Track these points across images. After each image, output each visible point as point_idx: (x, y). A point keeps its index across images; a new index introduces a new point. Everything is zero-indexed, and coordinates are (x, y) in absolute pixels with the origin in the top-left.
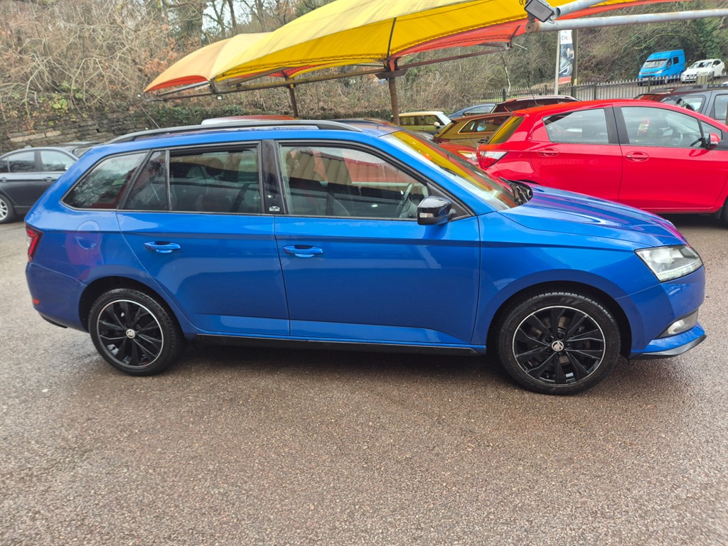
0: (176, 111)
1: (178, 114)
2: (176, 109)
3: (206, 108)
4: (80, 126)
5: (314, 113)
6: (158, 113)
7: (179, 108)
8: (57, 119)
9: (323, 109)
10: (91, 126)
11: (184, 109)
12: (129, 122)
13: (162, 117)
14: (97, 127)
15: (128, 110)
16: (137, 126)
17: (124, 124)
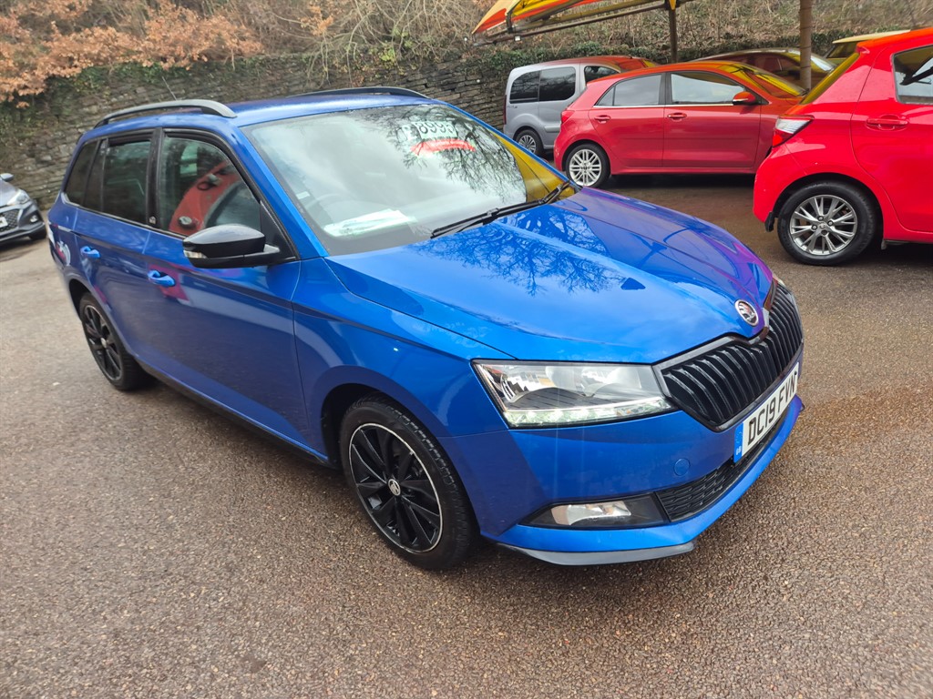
0: (514, 56)
1: (517, 60)
2: (514, 53)
3: (553, 48)
4: (408, 81)
5: (710, 44)
6: (493, 59)
7: (518, 52)
8: (386, 74)
9: (728, 36)
10: (419, 80)
11: (525, 51)
12: (459, 74)
13: (496, 65)
14: (425, 81)
15: (460, 57)
16: (468, 78)
17: (453, 76)
